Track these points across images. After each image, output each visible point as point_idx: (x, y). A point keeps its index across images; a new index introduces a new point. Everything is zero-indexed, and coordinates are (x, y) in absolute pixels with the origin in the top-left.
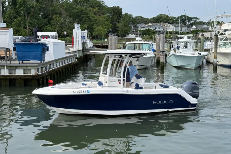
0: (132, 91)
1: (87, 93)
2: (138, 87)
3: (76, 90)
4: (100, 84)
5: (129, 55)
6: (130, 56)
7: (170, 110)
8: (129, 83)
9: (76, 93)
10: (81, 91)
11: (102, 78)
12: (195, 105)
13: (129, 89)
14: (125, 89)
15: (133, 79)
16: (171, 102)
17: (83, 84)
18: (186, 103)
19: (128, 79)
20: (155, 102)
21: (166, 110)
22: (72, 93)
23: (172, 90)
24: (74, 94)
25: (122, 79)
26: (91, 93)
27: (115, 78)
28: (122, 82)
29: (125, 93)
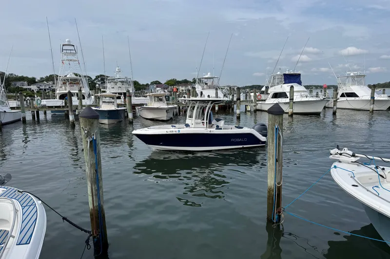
0: (214, 131)
1: (177, 133)
2: (218, 128)
3: (169, 130)
4: (187, 126)
5: (210, 102)
6: (212, 103)
7: (245, 146)
9: (169, 133)
10: (173, 131)
11: (188, 121)
12: (264, 142)
13: (212, 129)
14: (209, 130)
16: (246, 140)
17: (172, 126)
18: (258, 141)
20: (232, 140)
21: (241, 146)
22: (165, 133)
23: (246, 130)
24: (167, 133)
25: (205, 121)
26: (181, 132)
27: (199, 121)
28: (205, 124)
29: (209, 132)
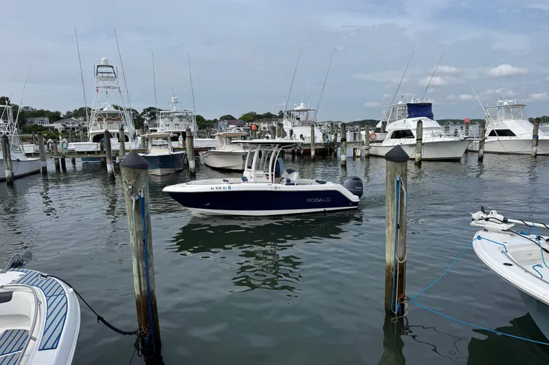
0: (282, 187)
1: (227, 190)
2: (289, 182)
3: (214, 186)
4: (245, 180)
5: (277, 145)
6: (279, 147)
7: (327, 209)
8: (279, 179)
9: (215, 190)
10: (220, 188)
11: (246, 174)
12: (356, 204)
13: (278, 185)
14: (274, 185)
15: (285, 175)
16: (328, 200)
17: (224, 181)
18: (346, 201)
19: (278, 174)
20: (309, 200)
21: (322, 210)
22: (210, 190)
23: (330, 186)
24: (212, 190)
25: (270, 173)
26: (232, 189)
27: (262, 173)
28: (270, 176)
29: (274, 189)
